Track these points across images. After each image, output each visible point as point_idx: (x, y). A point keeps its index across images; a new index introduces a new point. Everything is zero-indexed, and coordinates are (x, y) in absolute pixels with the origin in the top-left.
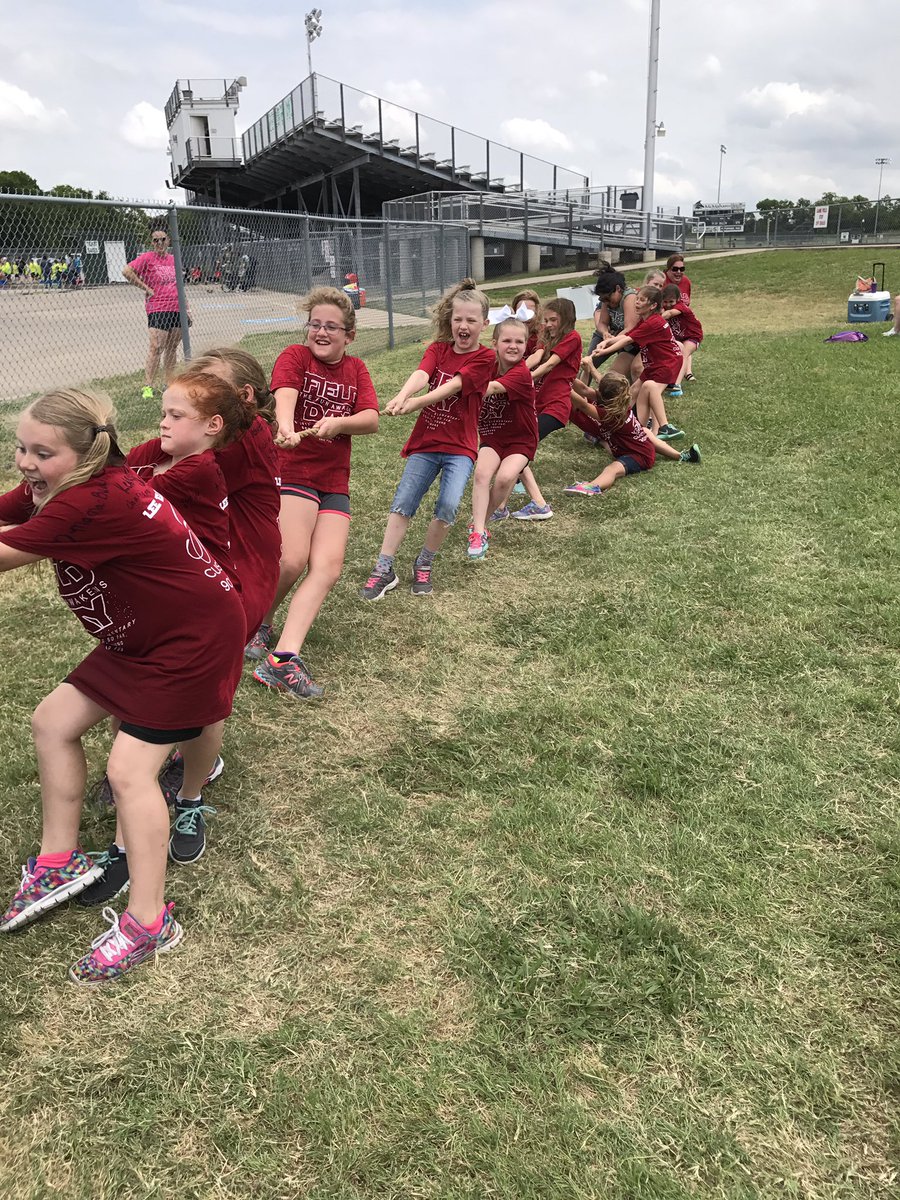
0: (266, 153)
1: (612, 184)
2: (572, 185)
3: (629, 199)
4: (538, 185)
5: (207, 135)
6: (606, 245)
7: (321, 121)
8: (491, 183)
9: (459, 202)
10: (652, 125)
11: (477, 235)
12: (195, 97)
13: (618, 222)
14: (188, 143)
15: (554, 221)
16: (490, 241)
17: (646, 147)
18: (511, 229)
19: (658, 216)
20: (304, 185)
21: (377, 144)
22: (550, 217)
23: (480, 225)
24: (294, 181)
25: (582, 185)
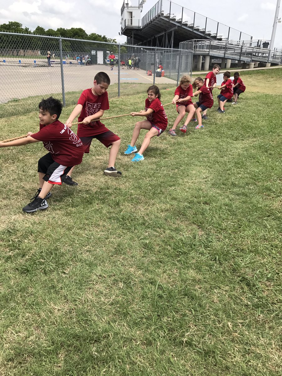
0: (147, 24)
1: (260, 39)
2: (246, 38)
3: (266, 45)
4: (234, 39)
5: (132, 18)
6: (252, 60)
7: (163, 14)
8: (217, 37)
9: (204, 43)
10: (276, 19)
11: (208, 55)
12: (129, 5)
13: (260, 53)
14: (125, 21)
15: (236, 51)
16: (212, 57)
17: (273, 26)
18: (220, 53)
19: (274, 51)
20: (159, 35)
21: (180, 22)
22: (235, 50)
23: (209, 52)
24: (156, 34)
25: (250, 39)
